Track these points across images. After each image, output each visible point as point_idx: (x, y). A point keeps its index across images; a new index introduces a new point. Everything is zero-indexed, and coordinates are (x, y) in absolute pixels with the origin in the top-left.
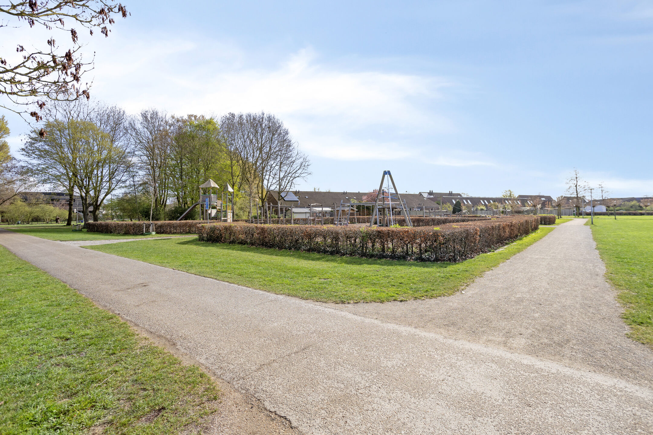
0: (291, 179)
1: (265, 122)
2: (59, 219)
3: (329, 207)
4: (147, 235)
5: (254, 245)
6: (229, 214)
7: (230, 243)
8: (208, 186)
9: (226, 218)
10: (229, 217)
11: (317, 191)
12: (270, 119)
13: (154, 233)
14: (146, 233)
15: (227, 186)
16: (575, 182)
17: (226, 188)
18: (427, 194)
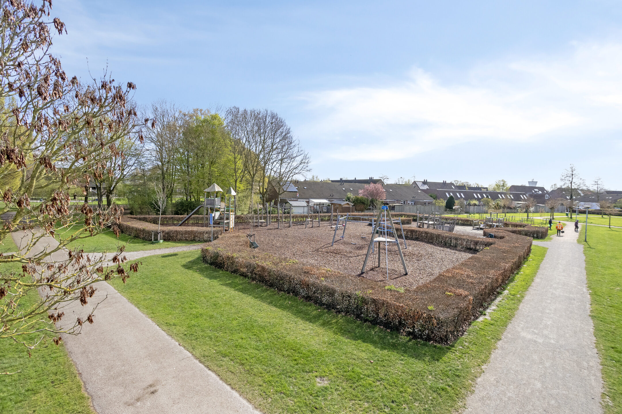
0: (291, 175)
1: (268, 119)
2: (76, 195)
3: (326, 198)
4: (155, 243)
5: (254, 280)
6: (231, 216)
7: (232, 272)
8: (213, 191)
9: (228, 221)
10: (231, 219)
11: (315, 179)
12: (273, 116)
13: (162, 241)
14: (154, 242)
15: (230, 189)
16: (571, 179)
17: (229, 192)
18: (421, 183)
